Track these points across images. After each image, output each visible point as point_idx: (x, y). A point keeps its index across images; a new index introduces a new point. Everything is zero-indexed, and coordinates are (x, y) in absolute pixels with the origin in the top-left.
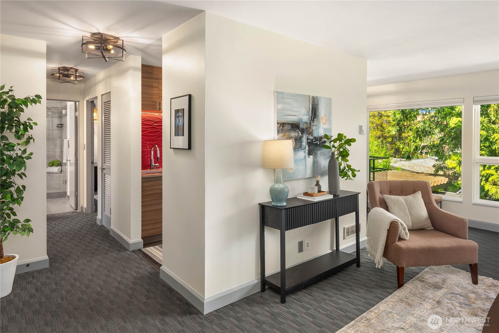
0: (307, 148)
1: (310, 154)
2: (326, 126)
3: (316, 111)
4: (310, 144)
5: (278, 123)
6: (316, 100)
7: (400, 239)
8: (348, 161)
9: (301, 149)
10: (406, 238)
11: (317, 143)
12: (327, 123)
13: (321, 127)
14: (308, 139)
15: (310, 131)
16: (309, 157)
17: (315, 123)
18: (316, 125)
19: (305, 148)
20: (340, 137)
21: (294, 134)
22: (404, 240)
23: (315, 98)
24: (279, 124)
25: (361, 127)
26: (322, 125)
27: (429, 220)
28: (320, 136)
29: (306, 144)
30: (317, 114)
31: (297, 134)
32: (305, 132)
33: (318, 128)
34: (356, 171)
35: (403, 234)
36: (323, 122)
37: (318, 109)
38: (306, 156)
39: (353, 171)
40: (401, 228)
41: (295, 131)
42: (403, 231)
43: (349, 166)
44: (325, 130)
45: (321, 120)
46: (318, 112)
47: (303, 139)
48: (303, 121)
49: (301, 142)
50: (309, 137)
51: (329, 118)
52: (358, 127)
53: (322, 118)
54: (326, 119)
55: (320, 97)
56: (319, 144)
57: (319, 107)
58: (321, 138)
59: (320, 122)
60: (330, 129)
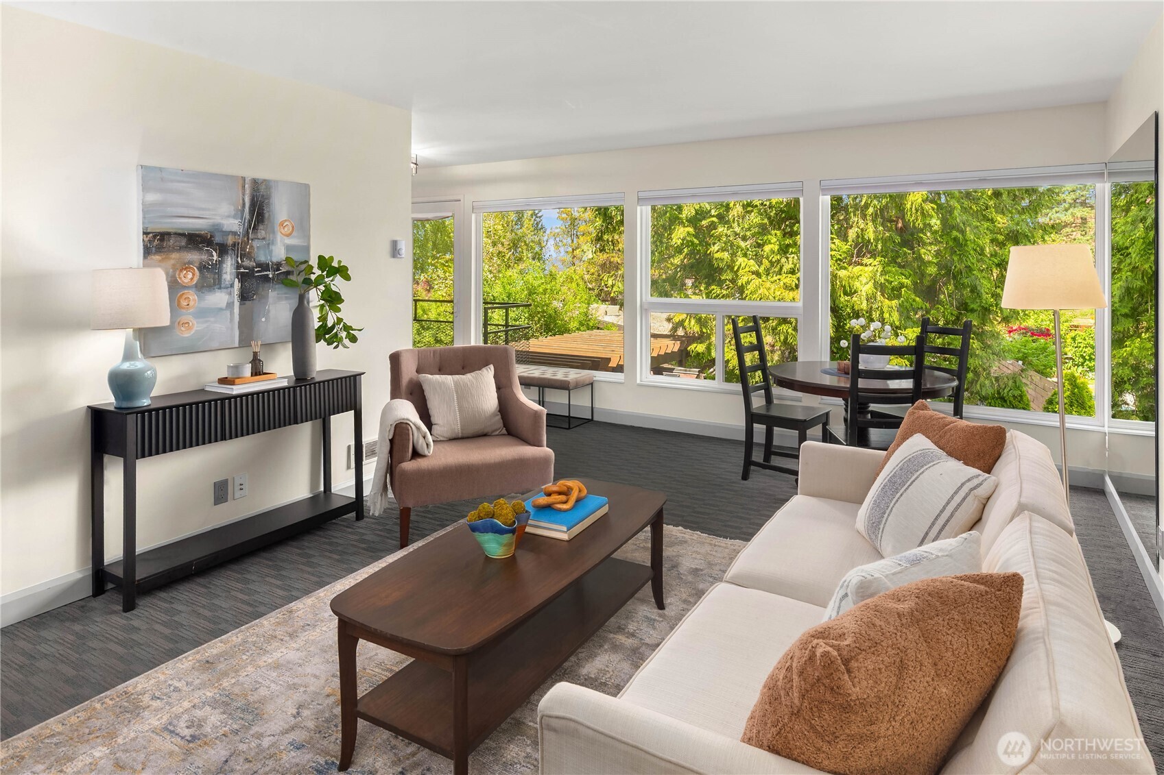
0: (237, 285)
1: (244, 297)
2: (294, 241)
3: (263, 210)
4: (243, 277)
5: (145, 233)
6: (264, 187)
7: (416, 454)
8: (339, 310)
9: (220, 288)
10: (426, 453)
11: (268, 275)
12: (295, 233)
13: (279, 242)
14: (238, 267)
15: (245, 251)
16: (244, 304)
17: (261, 233)
18: (264, 239)
19: (232, 286)
20: (324, 263)
21: (195, 257)
22: (423, 456)
23: (259, 182)
24: (151, 235)
25: (394, 244)
26: (279, 237)
27: (499, 417)
28: (275, 260)
29: (233, 277)
30: (266, 215)
31: (205, 257)
32: (230, 252)
33: (269, 244)
34: (355, 330)
35: (422, 444)
36: (283, 232)
37: (268, 204)
38: (233, 302)
39: (347, 328)
40: (418, 435)
41: (200, 250)
42: (421, 440)
43: (340, 320)
44: (289, 248)
45: (277, 228)
46: (269, 212)
47: (224, 266)
48: (224, 230)
49: (220, 274)
50: (244, 263)
51: (302, 224)
52: (387, 247)
53: (282, 224)
54: (293, 227)
55: (276, 182)
56: (271, 276)
57: (271, 201)
58: (279, 265)
59: (274, 232)
60: (304, 246)
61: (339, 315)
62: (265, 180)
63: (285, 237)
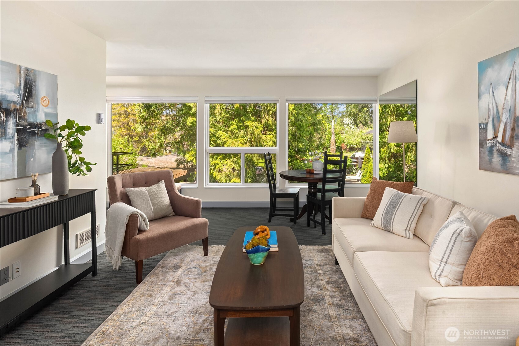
0: (16, 137)
1: (21, 145)
2: (49, 110)
3: (32, 88)
4: (20, 131)
6: (33, 74)
7: (141, 231)
8: (80, 153)
9: (6, 139)
10: (146, 229)
11: (34, 131)
12: (49, 106)
13: (41, 110)
14: (17, 125)
15: (21, 115)
16: (21, 149)
17: (31, 104)
18: (32, 108)
19: (13, 136)
20: (70, 124)
22: (144, 231)
23: (30, 70)
25: (98, 116)
26: (41, 107)
27: (171, 206)
28: (39, 121)
29: (14, 131)
30: (34, 92)
32: (12, 115)
33: (35, 111)
34: (92, 164)
35: (143, 225)
36: (43, 104)
37: (35, 85)
38: (14, 148)
39: (87, 164)
40: (141, 220)
42: (143, 222)
43: (82, 159)
44: (46, 114)
45: (40, 101)
46: (35, 90)
47: (8, 124)
48: (8, 99)
49: (6, 128)
50: (20, 123)
51: (54, 101)
52: (94, 118)
53: (42, 99)
54: (49, 101)
55: (40, 71)
56: (36, 132)
57: (36, 84)
58: (41, 125)
59: (38, 104)
60: (55, 114)
61: (81, 156)
62: (33, 70)
63: (44, 108)
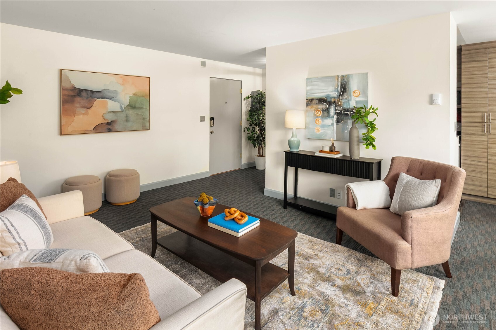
0: (335, 117)
1: (338, 122)
2: (360, 99)
3: (346, 87)
4: (338, 114)
5: (307, 99)
6: (346, 78)
9: (329, 118)
11: (348, 113)
12: (360, 96)
13: (353, 100)
14: (336, 110)
15: (338, 104)
16: (338, 124)
17: (345, 96)
18: (346, 99)
19: (333, 117)
21: (321, 106)
23: (344, 76)
26: (353, 97)
28: (351, 107)
29: (334, 114)
30: (347, 89)
31: (324, 107)
32: (333, 104)
33: (348, 101)
36: (355, 95)
37: (348, 84)
38: (334, 123)
41: (323, 104)
44: (358, 102)
45: (352, 94)
47: (331, 110)
48: (331, 96)
49: (329, 112)
50: (338, 109)
51: (364, 91)
53: (354, 92)
54: (360, 93)
55: (352, 75)
56: (349, 114)
57: (349, 83)
58: (352, 110)
59: (351, 96)
60: (365, 101)
62: (347, 75)
63: (356, 98)
